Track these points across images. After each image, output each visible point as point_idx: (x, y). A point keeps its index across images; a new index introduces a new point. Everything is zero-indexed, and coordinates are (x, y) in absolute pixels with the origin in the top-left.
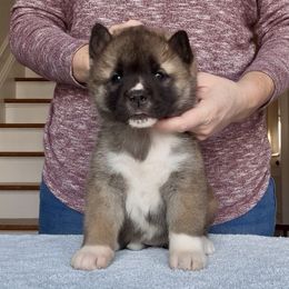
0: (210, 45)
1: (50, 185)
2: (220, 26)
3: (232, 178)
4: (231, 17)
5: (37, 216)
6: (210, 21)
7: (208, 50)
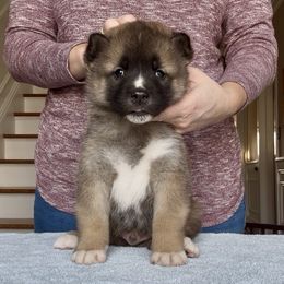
3: (212, 189)
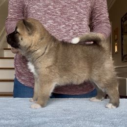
0: (78, 23)
1: (17, 78)
2: (81, 16)
4: (85, 13)
5: (12, 91)
6: (78, 14)
7: (77, 25)
